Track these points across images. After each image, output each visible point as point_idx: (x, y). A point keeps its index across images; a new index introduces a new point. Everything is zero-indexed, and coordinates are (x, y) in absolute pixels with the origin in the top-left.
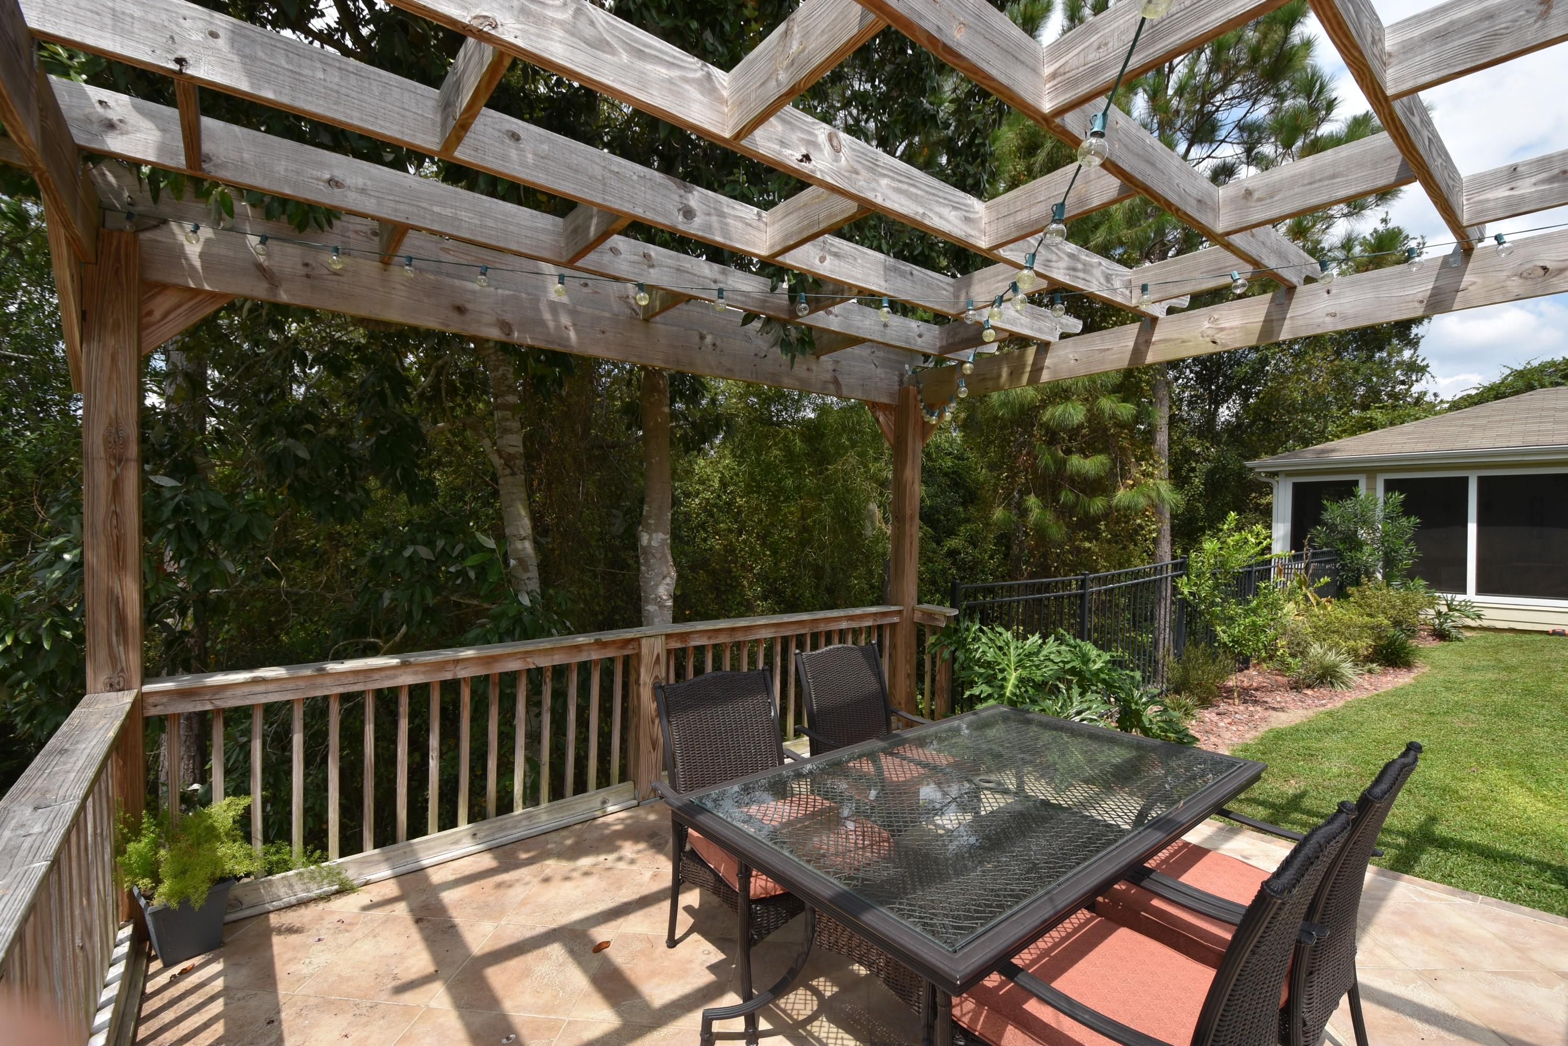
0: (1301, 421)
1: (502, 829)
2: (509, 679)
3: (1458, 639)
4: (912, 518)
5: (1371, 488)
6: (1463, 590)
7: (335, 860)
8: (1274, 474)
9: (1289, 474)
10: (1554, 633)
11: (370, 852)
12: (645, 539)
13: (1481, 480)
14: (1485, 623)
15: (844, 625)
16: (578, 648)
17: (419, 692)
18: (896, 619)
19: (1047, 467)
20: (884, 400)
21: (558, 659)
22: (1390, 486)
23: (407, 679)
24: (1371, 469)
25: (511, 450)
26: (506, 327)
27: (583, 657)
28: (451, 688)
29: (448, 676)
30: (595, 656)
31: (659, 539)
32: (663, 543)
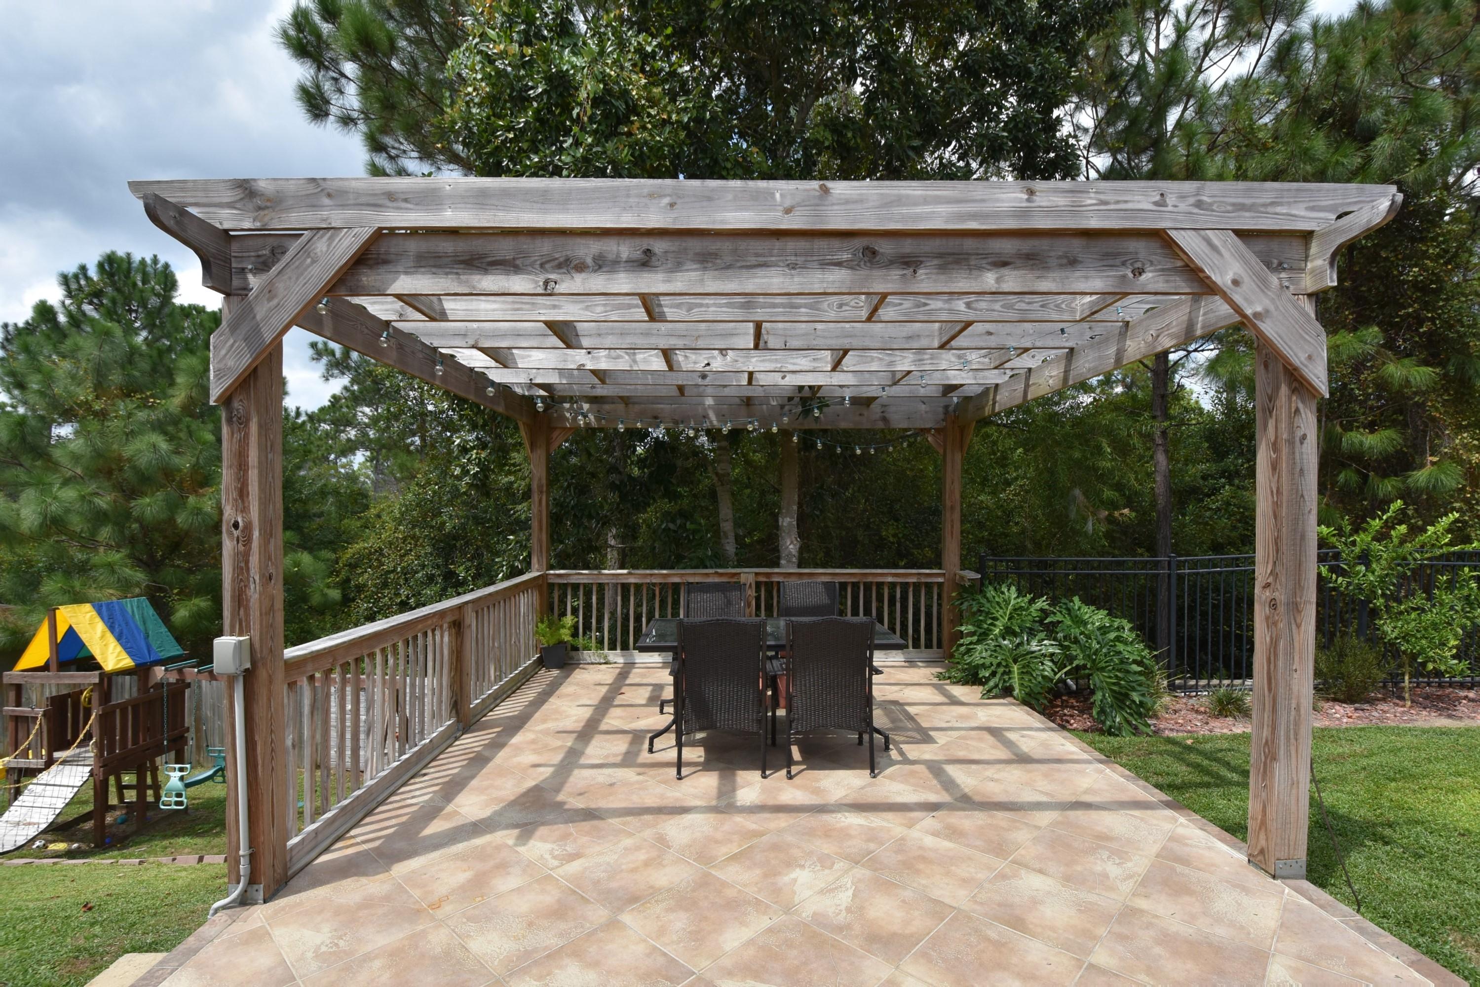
4: (952, 508)
7: (606, 651)
12: (780, 520)
15: (890, 579)
16: (707, 575)
18: (941, 580)
20: (929, 425)
21: (698, 580)
25: (722, 472)
31: (788, 521)
32: (790, 523)
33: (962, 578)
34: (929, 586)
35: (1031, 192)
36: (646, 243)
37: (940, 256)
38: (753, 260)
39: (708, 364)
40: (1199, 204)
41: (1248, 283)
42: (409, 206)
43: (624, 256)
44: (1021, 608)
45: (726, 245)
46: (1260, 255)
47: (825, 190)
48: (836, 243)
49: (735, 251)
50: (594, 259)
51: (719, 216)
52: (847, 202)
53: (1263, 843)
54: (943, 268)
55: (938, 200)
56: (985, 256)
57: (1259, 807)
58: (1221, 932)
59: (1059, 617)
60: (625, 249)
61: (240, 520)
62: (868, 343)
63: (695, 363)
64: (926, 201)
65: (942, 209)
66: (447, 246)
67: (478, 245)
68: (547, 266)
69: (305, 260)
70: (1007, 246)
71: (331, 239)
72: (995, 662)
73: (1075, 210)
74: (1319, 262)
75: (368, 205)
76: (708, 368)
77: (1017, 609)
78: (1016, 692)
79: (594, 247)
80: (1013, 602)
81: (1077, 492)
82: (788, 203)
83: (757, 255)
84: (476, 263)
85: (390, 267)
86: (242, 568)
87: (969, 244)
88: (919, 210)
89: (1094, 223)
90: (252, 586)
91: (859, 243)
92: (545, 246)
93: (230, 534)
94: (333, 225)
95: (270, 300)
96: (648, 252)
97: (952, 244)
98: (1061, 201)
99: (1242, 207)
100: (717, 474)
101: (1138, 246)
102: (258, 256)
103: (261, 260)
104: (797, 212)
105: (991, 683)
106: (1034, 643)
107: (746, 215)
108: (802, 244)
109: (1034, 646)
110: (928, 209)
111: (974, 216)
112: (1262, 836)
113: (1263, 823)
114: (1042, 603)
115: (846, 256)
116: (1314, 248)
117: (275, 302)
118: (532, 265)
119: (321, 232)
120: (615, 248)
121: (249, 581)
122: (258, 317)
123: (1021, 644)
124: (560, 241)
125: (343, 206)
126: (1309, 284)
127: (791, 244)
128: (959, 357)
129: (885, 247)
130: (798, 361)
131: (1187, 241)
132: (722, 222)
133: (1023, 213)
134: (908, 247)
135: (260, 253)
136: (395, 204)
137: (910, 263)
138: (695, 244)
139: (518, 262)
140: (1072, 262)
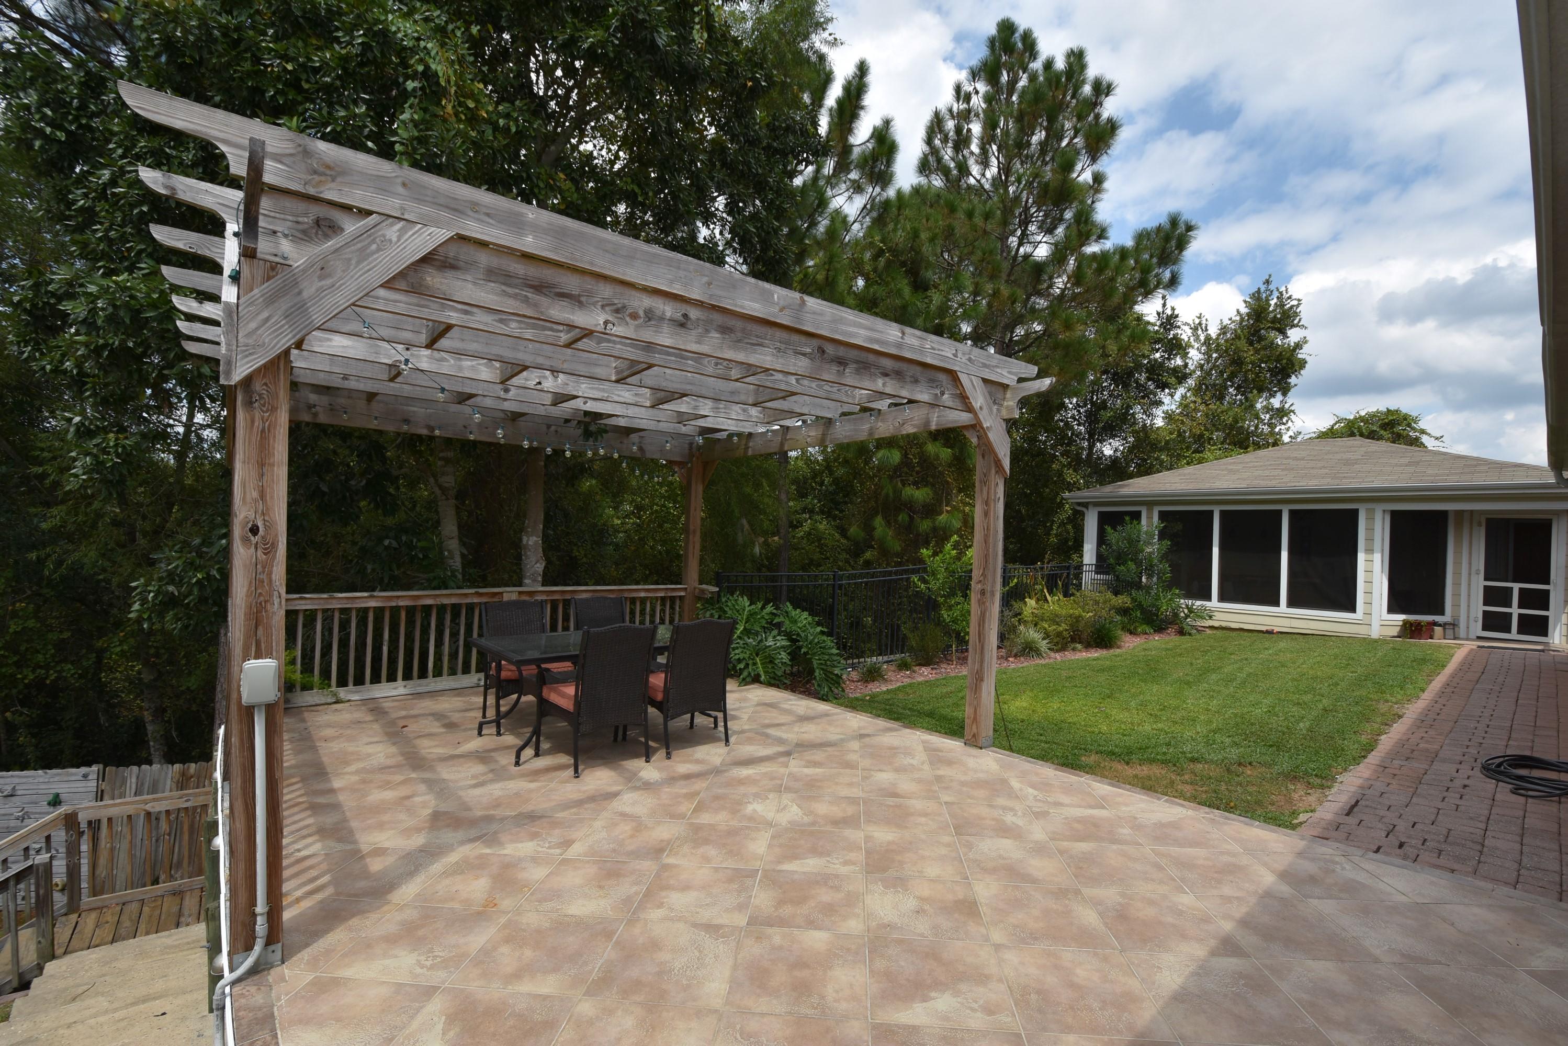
0: (1156, 459)
1: (420, 685)
2: (427, 609)
3: (1190, 634)
4: (694, 532)
5: (1150, 518)
6: (1209, 598)
7: (334, 688)
8: (1086, 505)
9: (1096, 504)
10: (1268, 632)
11: (351, 687)
12: (525, 539)
13: (1223, 513)
14: (1216, 624)
15: (643, 594)
16: (466, 595)
17: (379, 611)
18: (682, 594)
19: (887, 495)
20: (678, 459)
21: (454, 600)
22: (1163, 516)
23: (373, 604)
24: (1150, 503)
25: (446, 485)
26: (432, 429)
27: (469, 601)
28: (395, 611)
29: (394, 604)
30: (475, 600)
31: (532, 541)
32: (536, 543)
33: (703, 591)
34: (673, 599)
35: (903, 333)
36: (685, 308)
37: (857, 362)
38: (754, 340)
39: (540, 383)
40: (970, 360)
41: (985, 410)
42: (491, 221)
43: (668, 314)
44: (756, 613)
45: (739, 324)
46: (990, 394)
47: (803, 302)
48: (803, 339)
49: (743, 330)
50: (645, 312)
51: (739, 302)
52: (814, 313)
53: (974, 730)
54: (858, 371)
55: (861, 326)
56: (878, 367)
57: (972, 711)
58: (981, 775)
59: (781, 619)
60: (669, 310)
61: (260, 524)
62: (704, 392)
63: (526, 380)
64: (856, 325)
65: (862, 332)
66: (519, 268)
67: (548, 274)
68: (607, 308)
69: (370, 244)
70: (888, 363)
71: (402, 231)
72: (746, 656)
73: (921, 350)
74: (1011, 403)
75: (447, 207)
76: (539, 387)
77: (752, 614)
78: (763, 678)
79: (647, 302)
80: (747, 609)
81: (744, 522)
82: (782, 303)
83: (757, 336)
84: (544, 290)
85: (459, 274)
86: (262, 581)
87: (871, 358)
88: (851, 329)
89: (929, 360)
90: (276, 601)
91: (815, 342)
92: (606, 291)
93: (245, 540)
94: (406, 217)
95: (321, 278)
96: (685, 316)
97: (863, 356)
98: (915, 342)
99: (985, 366)
100: (440, 487)
101: (942, 377)
102: (297, 222)
103: (301, 227)
104: (787, 312)
105: (745, 673)
106: (770, 639)
107: (756, 306)
108: (784, 335)
109: (770, 642)
110: (855, 330)
111: (877, 341)
112: (974, 727)
113: (975, 719)
114: (769, 608)
115: (808, 350)
116: (1009, 395)
117: (328, 282)
118: (594, 304)
119: (391, 220)
120: (661, 306)
121: (271, 596)
122: (305, 294)
123: (761, 641)
124: (619, 289)
125: (419, 200)
126: (1005, 414)
127: (779, 334)
128: (744, 410)
129: (830, 349)
130: (622, 393)
131: (963, 378)
132: (742, 307)
133: (899, 346)
134: (842, 351)
135: (300, 219)
136: (476, 216)
137: (841, 362)
138: (718, 318)
139: (583, 299)
140: (916, 381)
